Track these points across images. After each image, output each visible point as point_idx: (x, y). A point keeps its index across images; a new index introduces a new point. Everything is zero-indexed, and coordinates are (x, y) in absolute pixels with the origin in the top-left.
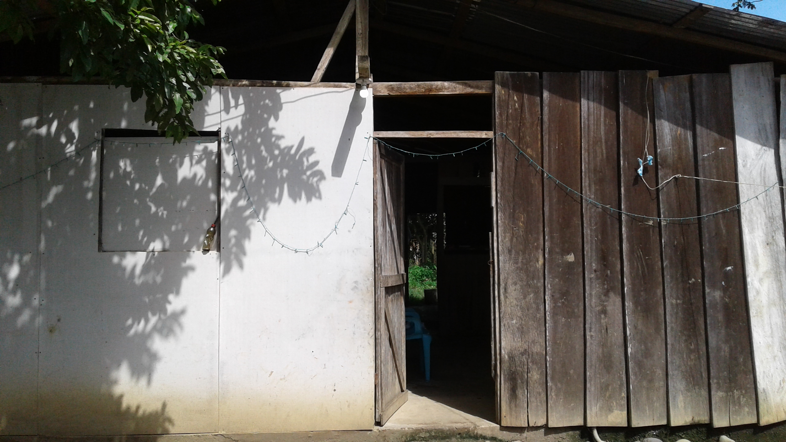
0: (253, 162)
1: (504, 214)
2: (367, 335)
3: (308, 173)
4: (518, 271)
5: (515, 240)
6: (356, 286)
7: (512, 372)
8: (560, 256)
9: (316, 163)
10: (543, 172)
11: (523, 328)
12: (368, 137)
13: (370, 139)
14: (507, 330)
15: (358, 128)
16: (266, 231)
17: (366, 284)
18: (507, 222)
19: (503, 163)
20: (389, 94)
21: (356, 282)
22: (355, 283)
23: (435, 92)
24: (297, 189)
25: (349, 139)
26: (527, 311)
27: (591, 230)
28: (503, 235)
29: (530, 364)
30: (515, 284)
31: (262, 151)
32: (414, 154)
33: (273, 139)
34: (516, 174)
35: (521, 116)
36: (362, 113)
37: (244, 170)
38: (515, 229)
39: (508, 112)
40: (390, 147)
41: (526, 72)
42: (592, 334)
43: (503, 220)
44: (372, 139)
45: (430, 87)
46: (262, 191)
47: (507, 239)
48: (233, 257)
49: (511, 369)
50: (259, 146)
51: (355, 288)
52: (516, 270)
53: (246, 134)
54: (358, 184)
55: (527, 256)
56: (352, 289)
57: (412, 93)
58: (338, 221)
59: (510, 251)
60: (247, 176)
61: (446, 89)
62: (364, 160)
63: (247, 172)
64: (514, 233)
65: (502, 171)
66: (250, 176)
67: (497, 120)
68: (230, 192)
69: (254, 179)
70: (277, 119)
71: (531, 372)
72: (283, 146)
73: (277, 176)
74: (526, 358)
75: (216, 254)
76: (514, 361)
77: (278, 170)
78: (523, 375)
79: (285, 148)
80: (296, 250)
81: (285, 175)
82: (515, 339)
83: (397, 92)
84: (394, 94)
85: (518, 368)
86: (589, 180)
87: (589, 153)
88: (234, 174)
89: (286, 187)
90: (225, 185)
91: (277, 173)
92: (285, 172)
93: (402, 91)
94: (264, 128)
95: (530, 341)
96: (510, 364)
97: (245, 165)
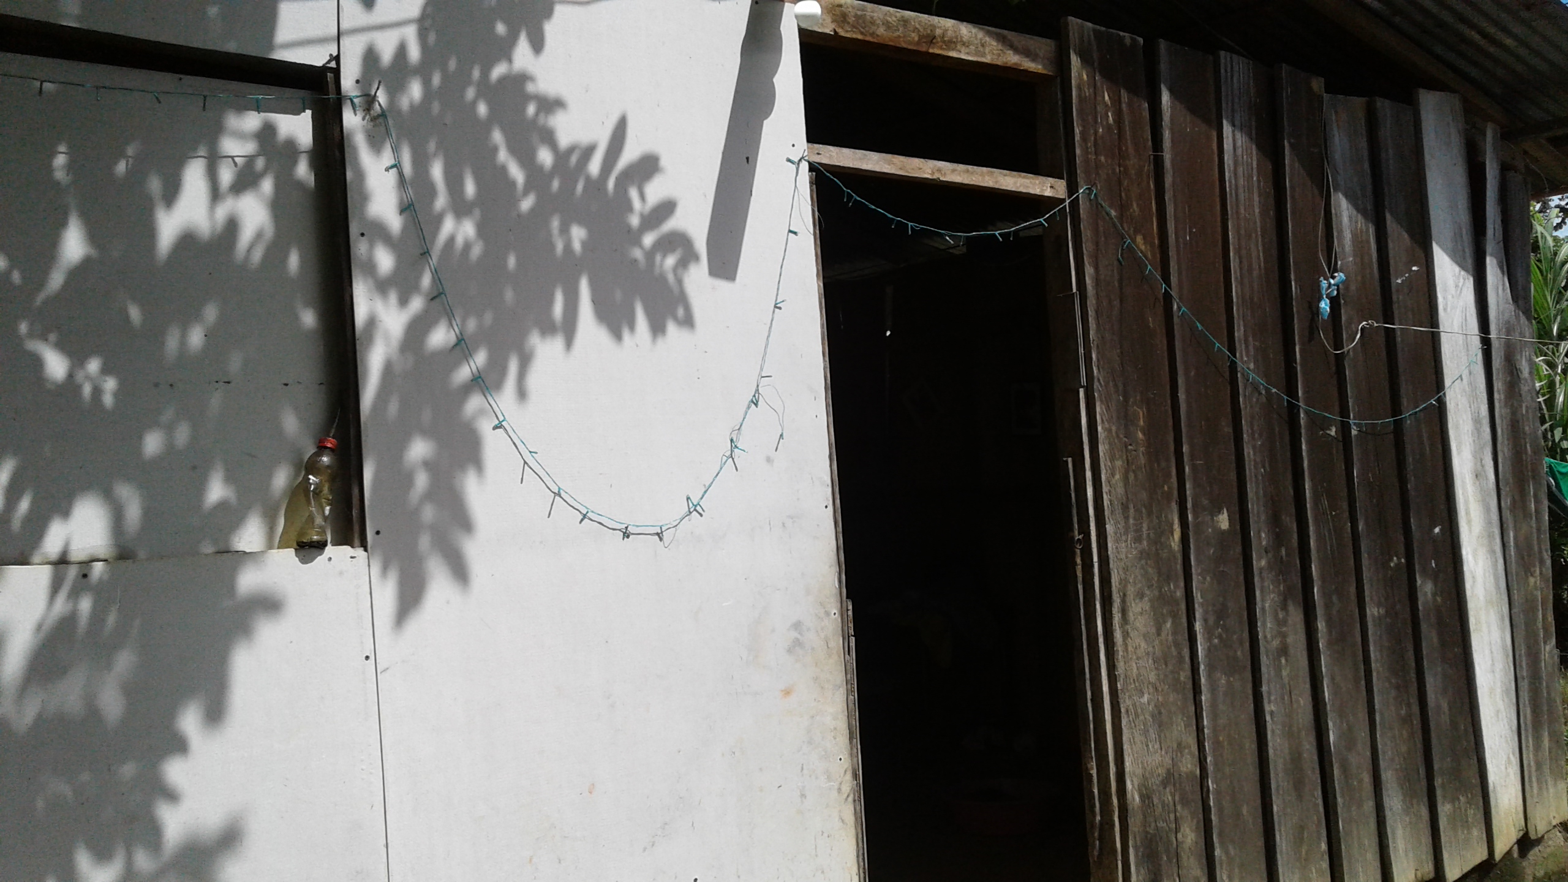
0: (470, 188)
1: (1108, 408)
2: (835, 793)
3: (648, 240)
4: (1143, 562)
5: (1131, 476)
6: (798, 640)
7: (1149, 836)
8: (1210, 517)
9: (667, 208)
10: (1168, 297)
11: (1160, 713)
12: (796, 160)
13: (801, 165)
14: (1133, 725)
15: (767, 125)
16: (525, 462)
17: (822, 629)
18: (1114, 428)
19: (1096, 269)
20: (835, 31)
21: (797, 626)
22: (796, 629)
23: (941, 48)
24: (618, 295)
25: (747, 159)
26: (1164, 666)
27: (1254, 447)
28: (1110, 464)
29: (1179, 808)
30: (1141, 595)
31: (495, 150)
34: (1121, 301)
35: (1120, 149)
36: (775, 80)
37: (438, 220)
38: (1130, 447)
39: (1096, 132)
40: (850, 196)
41: (1122, 34)
42: (1273, 708)
43: (1107, 425)
44: (805, 166)
45: (929, 32)
46: (509, 295)
47: (1117, 477)
49: (1148, 829)
50: (485, 127)
51: (797, 644)
52: (1140, 559)
53: (436, 80)
54: (780, 308)
55: (1156, 521)
56: (790, 651)
57: (891, 40)
58: (737, 428)
59: (1125, 507)
60: (451, 240)
61: (964, 44)
62: (790, 231)
63: (448, 225)
64: (1130, 458)
65: (1095, 292)
66: (460, 241)
67: (1078, 151)
68: (393, 297)
69: (476, 251)
70: (538, 45)
71: (1182, 830)
72: (564, 140)
73: (552, 247)
74: (1171, 793)
75: (352, 557)
76: (1151, 805)
77: (555, 223)
78: (1169, 841)
79: (571, 150)
80: (627, 528)
81: (577, 246)
82: (1150, 746)
83: (854, 30)
84: (848, 35)
85: (1161, 824)
86: (1245, 326)
87: (1240, 258)
88: (405, 229)
89: (584, 288)
90: (370, 268)
91: (549, 234)
92: (578, 234)
93: (867, 29)
94: (498, 71)
95: (1175, 746)
96: (1145, 817)
97: (441, 201)
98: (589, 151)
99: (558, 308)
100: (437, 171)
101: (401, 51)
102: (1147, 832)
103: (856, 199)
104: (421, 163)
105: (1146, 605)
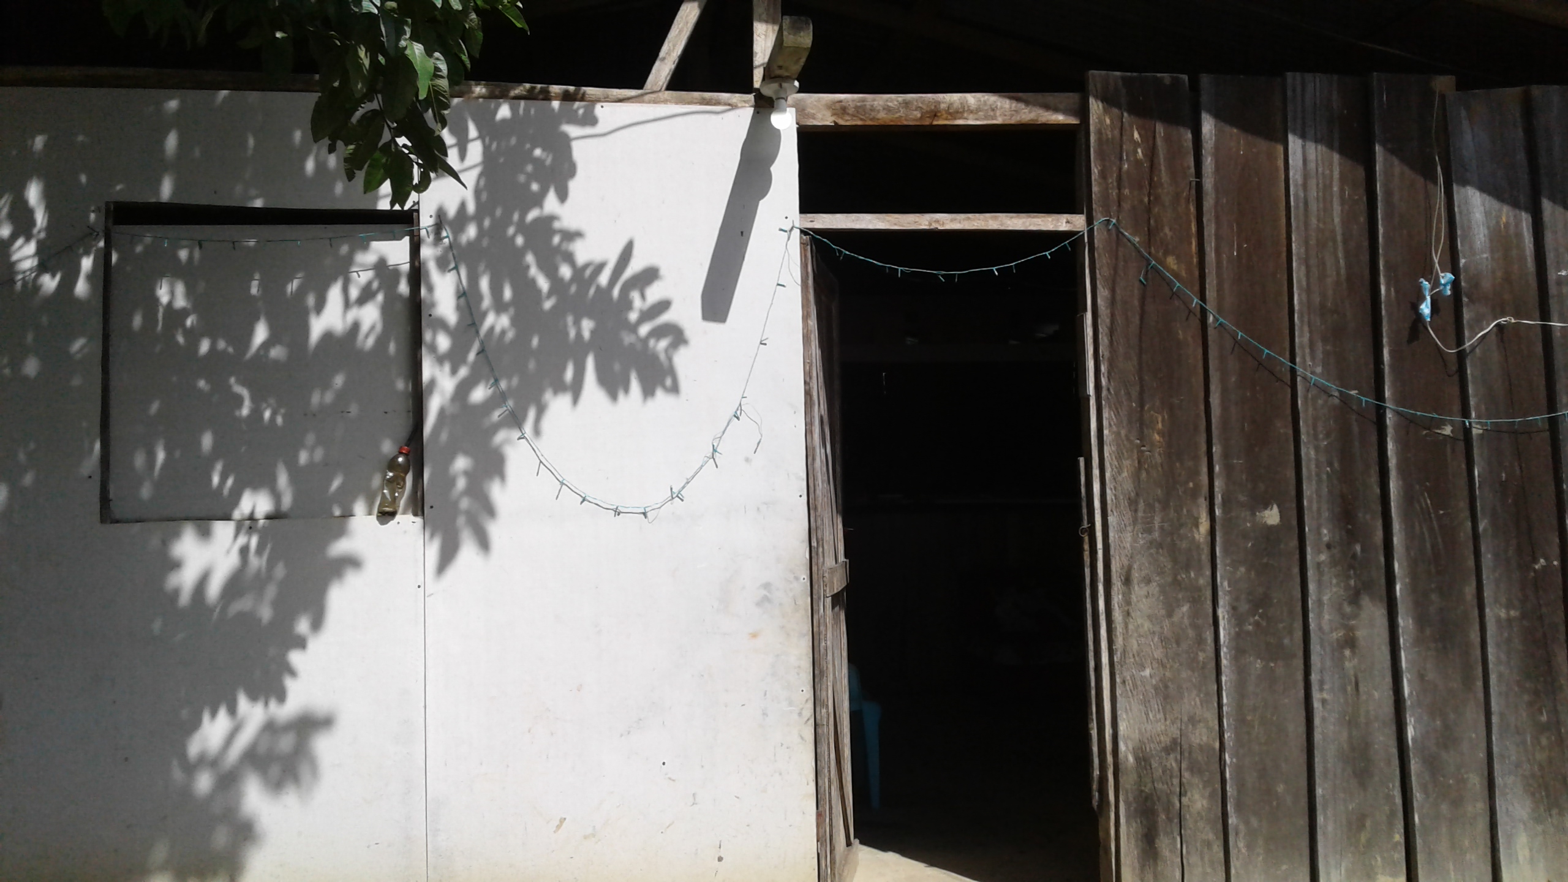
0: (508, 294)
1: (1117, 414)
2: (796, 716)
3: (644, 330)
4: (1153, 551)
5: (1144, 475)
6: (766, 596)
7: (1143, 795)
8: (1248, 513)
9: (663, 306)
10: (1204, 312)
11: (1166, 687)
12: (788, 228)
13: (793, 232)
14: (1130, 693)
15: (763, 204)
16: (541, 462)
17: (791, 590)
18: (1123, 432)
19: (1113, 291)
20: (835, 122)
21: (767, 586)
22: (765, 588)
23: (946, 119)
24: (617, 367)
25: (742, 233)
26: (1174, 645)
27: (1317, 449)
28: (1116, 463)
29: (1186, 775)
30: (1148, 581)
31: (528, 267)
32: (900, 268)
33: (556, 240)
34: (1142, 317)
35: (1151, 180)
36: (772, 169)
37: (484, 315)
38: (1143, 448)
39: (1120, 169)
40: (840, 252)
41: (1159, 75)
42: (1325, 696)
43: (1115, 428)
44: (796, 233)
45: (933, 108)
46: (532, 365)
47: (1125, 474)
48: (461, 521)
49: (1143, 788)
50: (521, 253)
51: (766, 600)
52: (1149, 548)
53: (487, 223)
54: (765, 344)
55: (1172, 514)
56: (759, 604)
57: (892, 121)
58: (719, 435)
59: (1133, 503)
60: (492, 329)
61: (972, 112)
62: (778, 285)
63: (490, 319)
64: (1142, 459)
65: (1109, 311)
66: (498, 329)
67: (1095, 189)
68: (447, 367)
69: (510, 335)
70: (563, 196)
71: (1189, 794)
72: (581, 258)
73: (567, 334)
74: (1176, 760)
75: (413, 522)
76: (1148, 767)
77: (570, 319)
78: (1169, 803)
79: (587, 266)
80: (617, 507)
81: (586, 334)
82: (1151, 715)
83: (854, 118)
84: (848, 123)
85: (1159, 786)
86: (1311, 332)
87: (1308, 267)
88: (459, 322)
89: (590, 363)
90: (433, 348)
91: (565, 326)
92: (587, 325)
93: (867, 115)
94: (533, 215)
95: (1185, 719)
96: (1140, 777)
97: (487, 302)
98: (600, 267)
99: (569, 374)
100: (484, 284)
101: (463, 206)
102: (1142, 791)
103: (845, 254)
104: (474, 280)
105: (1154, 588)
